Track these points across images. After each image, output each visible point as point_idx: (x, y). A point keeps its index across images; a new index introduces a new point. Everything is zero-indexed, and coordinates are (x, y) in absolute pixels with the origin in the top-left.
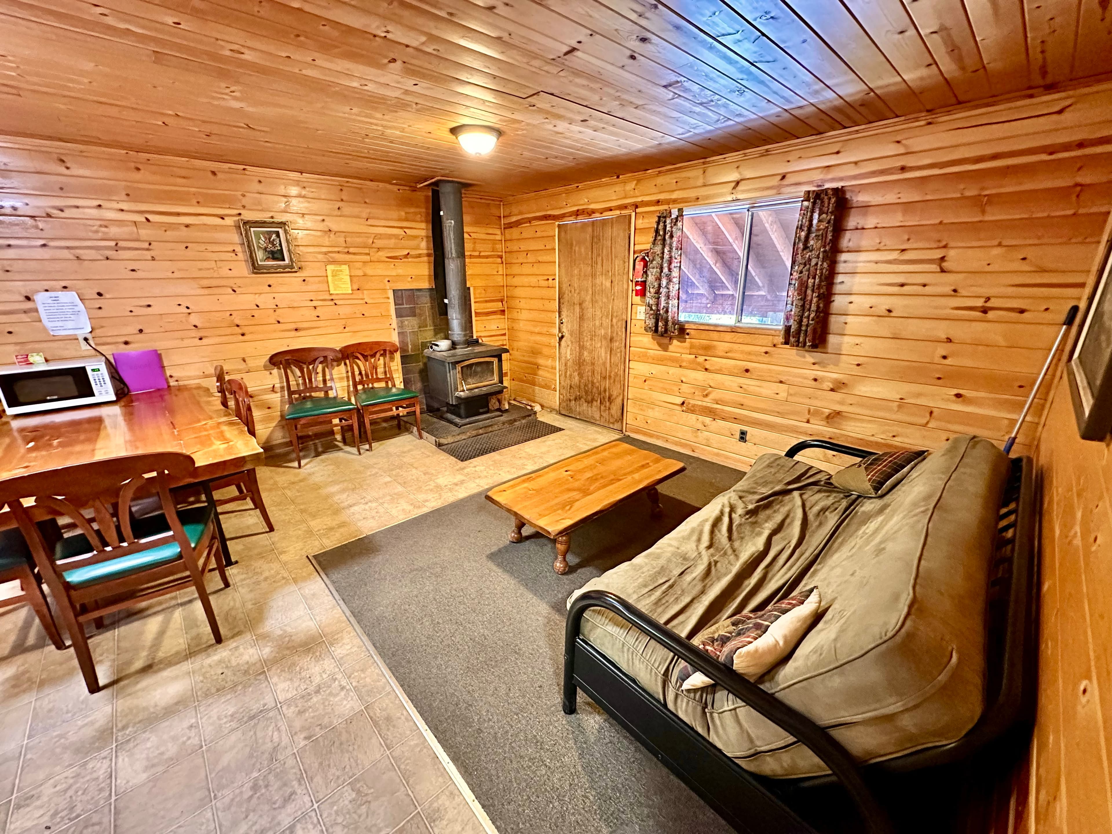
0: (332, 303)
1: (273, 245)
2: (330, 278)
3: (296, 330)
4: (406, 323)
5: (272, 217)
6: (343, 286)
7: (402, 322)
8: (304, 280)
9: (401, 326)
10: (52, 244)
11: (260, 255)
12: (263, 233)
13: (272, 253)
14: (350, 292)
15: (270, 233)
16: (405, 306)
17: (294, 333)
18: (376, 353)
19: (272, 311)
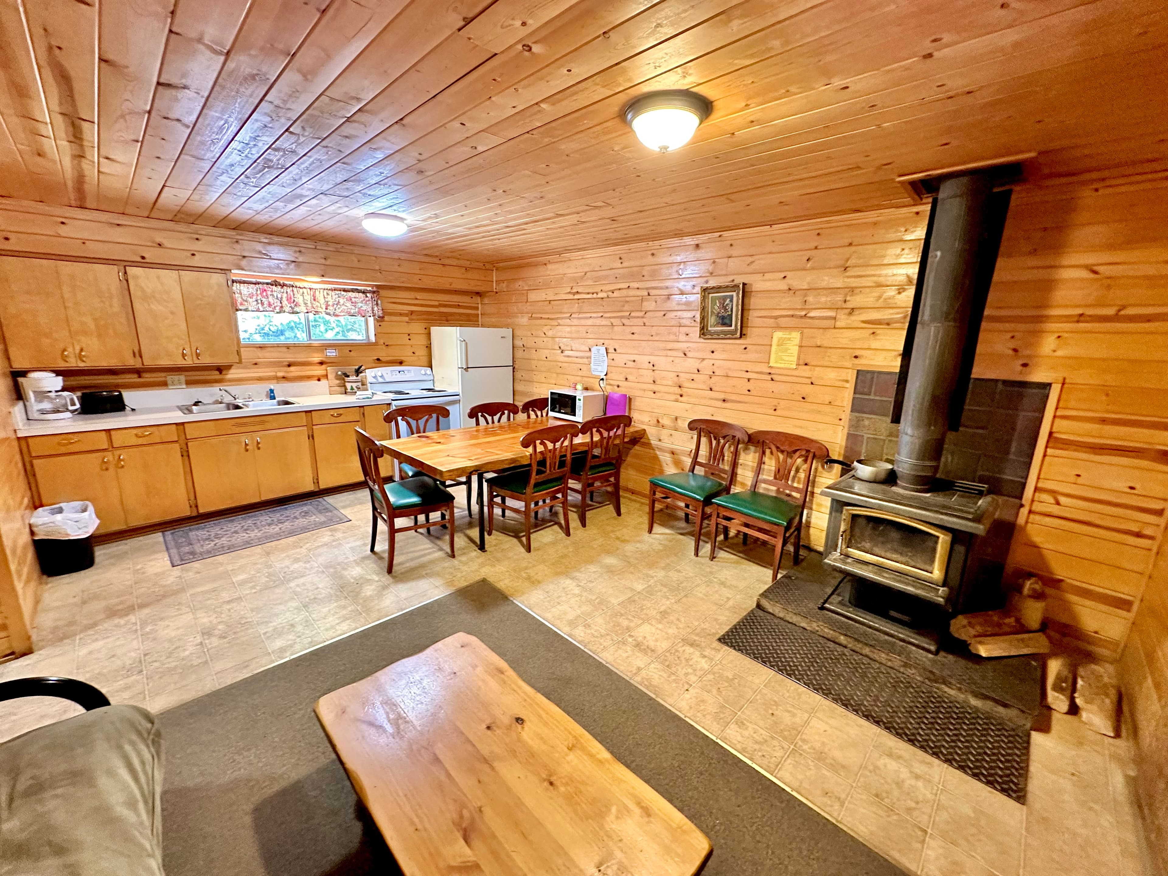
0: (769, 377)
1: (726, 310)
2: (774, 348)
3: (724, 401)
4: (866, 422)
5: (733, 281)
6: (787, 358)
7: (859, 420)
8: (745, 348)
9: (855, 424)
10: (605, 315)
11: (712, 320)
12: (719, 298)
13: (723, 318)
14: (794, 366)
15: (724, 298)
16: (872, 397)
17: (720, 404)
18: (796, 451)
19: (708, 377)
